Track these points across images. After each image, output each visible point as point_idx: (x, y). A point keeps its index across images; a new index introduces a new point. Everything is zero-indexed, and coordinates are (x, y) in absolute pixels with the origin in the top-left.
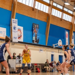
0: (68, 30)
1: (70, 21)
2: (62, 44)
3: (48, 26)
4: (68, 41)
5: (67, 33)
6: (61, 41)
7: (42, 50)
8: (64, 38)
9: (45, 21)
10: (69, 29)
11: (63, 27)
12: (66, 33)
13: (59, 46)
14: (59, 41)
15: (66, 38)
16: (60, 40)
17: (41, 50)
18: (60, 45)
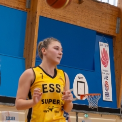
0: (109, 38)
1: (111, 3)
2: (87, 92)
3: (33, 24)
4: (110, 77)
5: (104, 47)
6: (84, 80)
7: (13, 119)
8: (94, 69)
9: (21, 6)
10: (111, 33)
11: (90, 27)
12: (101, 48)
13: (79, 98)
14: (76, 79)
15: (102, 66)
16: (80, 75)
17: (9, 118)
18: (82, 96)
